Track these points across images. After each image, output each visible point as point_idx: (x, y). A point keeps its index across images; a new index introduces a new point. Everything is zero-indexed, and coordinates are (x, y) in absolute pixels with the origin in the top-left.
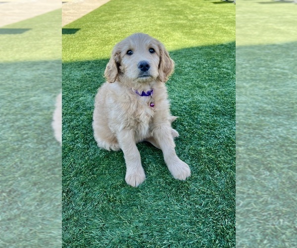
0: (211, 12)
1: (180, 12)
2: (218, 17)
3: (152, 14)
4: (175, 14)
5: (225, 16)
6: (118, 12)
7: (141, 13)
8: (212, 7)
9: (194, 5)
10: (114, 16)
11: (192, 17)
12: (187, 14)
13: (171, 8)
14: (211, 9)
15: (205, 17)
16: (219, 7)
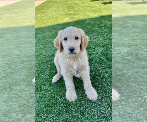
0: (87, 6)
1: (72, 7)
2: (89, 9)
3: (59, 9)
4: (70, 8)
5: (92, 8)
6: (44, 9)
7: (54, 9)
8: (89, 3)
9: (81, 3)
10: (41, 11)
11: (77, 9)
12: (75, 8)
13: (69, 5)
14: (88, 5)
15: (83, 9)
16: (92, 3)
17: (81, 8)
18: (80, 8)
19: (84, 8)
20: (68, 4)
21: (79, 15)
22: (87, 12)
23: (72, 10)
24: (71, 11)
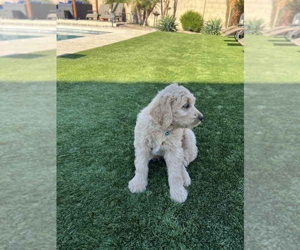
17: (195, 55)
18: (193, 54)
19: (201, 55)
20: (183, 43)
21: (179, 66)
22: (200, 63)
23: (178, 54)
24: (175, 56)
